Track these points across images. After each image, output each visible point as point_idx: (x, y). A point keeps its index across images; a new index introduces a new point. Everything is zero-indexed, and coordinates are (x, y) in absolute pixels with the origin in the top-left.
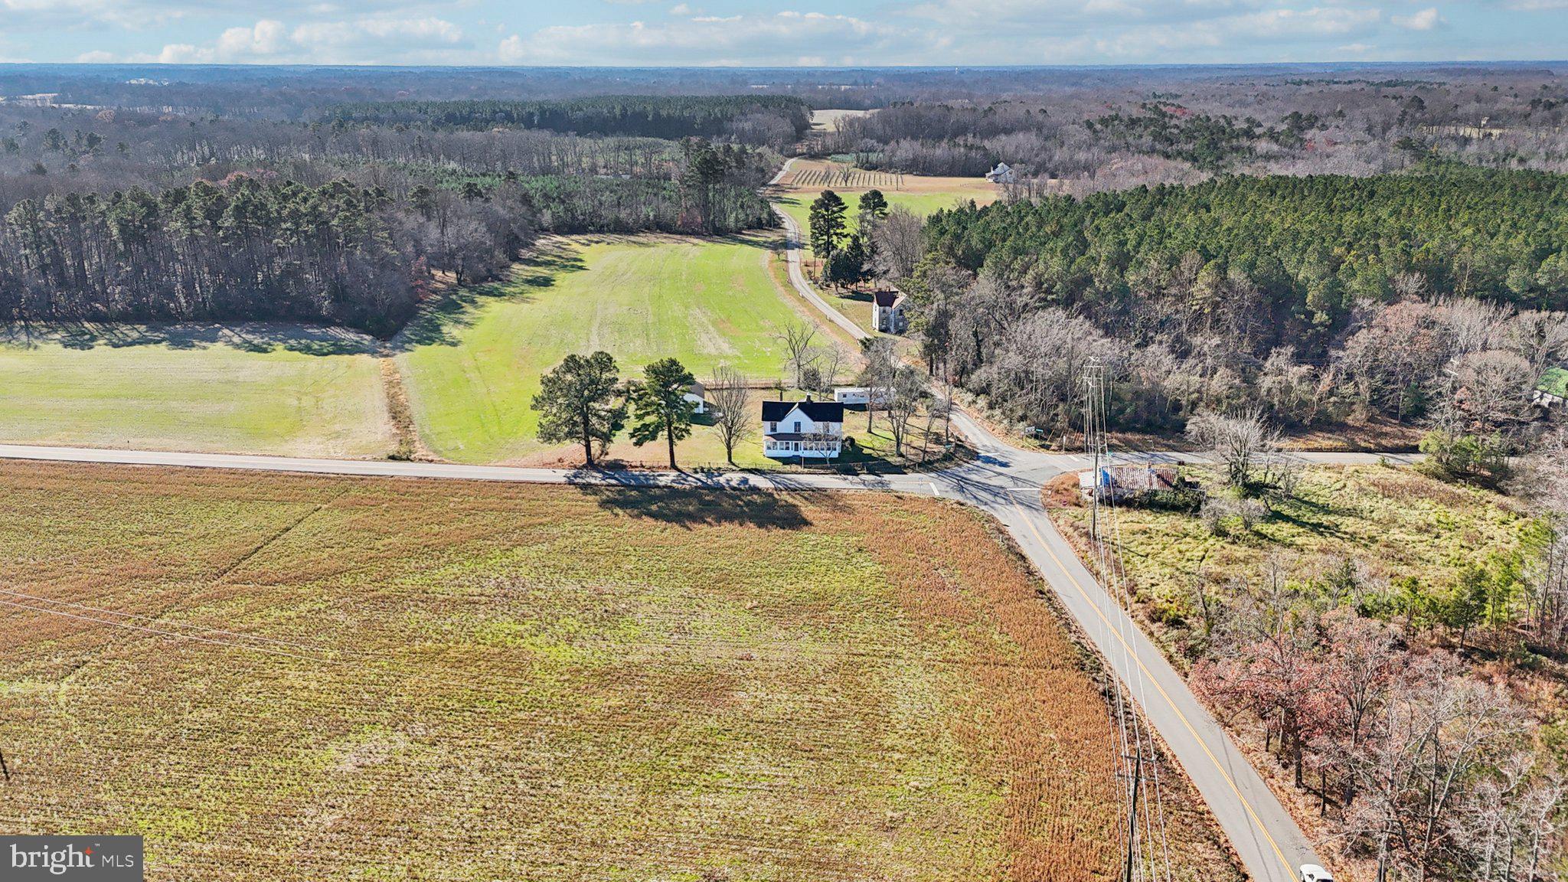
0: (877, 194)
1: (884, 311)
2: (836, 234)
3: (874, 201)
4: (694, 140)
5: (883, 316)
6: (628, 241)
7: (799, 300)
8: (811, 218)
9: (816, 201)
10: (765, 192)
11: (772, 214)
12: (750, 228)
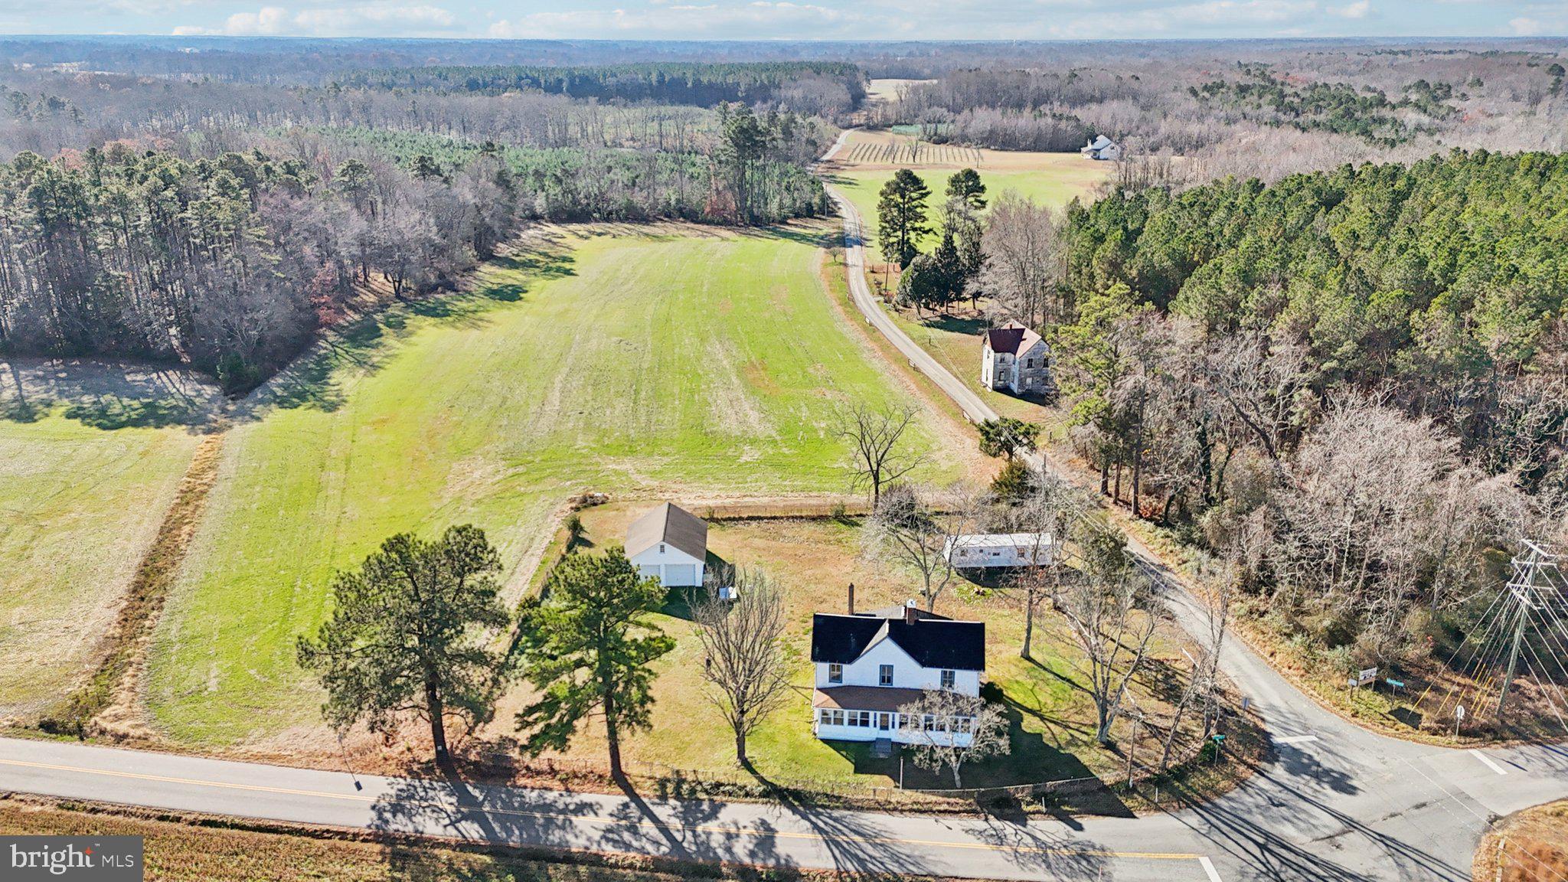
0: (971, 175)
1: (1002, 360)
2: (914, 229)
3: (969, 184)
4: (733, 107)
5: (1000, 367)
6: (639, 233)
7: (865, 329)
8: (880, 207)
9: (888, 184)
10: (815, 170)
11: (825, 199)
12: (797, 216)
